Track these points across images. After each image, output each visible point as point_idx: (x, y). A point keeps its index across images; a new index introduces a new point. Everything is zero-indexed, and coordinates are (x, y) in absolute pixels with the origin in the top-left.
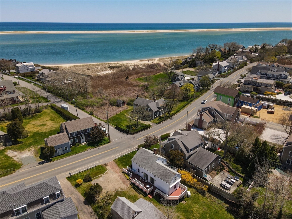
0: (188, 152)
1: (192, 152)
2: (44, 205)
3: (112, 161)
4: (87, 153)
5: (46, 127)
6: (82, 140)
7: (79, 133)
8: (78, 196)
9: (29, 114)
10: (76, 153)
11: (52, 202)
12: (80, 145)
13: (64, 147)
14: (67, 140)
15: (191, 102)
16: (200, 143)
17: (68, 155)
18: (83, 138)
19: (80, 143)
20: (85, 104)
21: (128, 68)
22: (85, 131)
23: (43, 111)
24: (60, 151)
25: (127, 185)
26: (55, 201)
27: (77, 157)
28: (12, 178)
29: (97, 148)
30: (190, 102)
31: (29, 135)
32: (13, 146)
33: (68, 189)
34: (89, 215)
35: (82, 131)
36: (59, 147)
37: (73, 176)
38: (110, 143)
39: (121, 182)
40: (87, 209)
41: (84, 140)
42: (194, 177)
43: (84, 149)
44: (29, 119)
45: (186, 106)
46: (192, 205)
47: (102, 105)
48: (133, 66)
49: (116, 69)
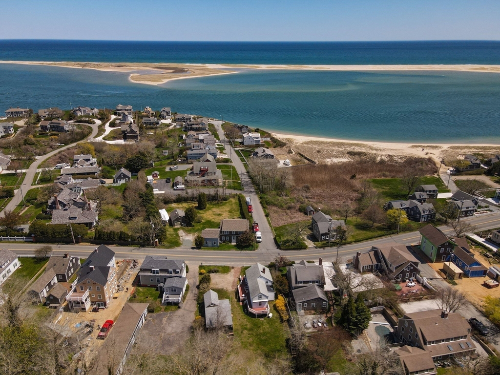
0: (296, 283)
1: (301, 285)
2: (168, 275)
3: (240, 267)
4: (229, 253)
5: (221, 218)
6: (233, 240)
7: (231, 232)
8: (196, 280)
9: (216, 200)
10: (221, 250)
11: (173, 275)
12: (230, 244)
13: (214, 241)
14: (217, 236)
15: (391, 235)
16: (315, 280)
17: (214, 249)
18: (234, 239)
19: (231, 242)
20: (272, 202)
21: (375, 158)
22: (237, 233)
23: (230, 200)
24: (210, 244)
25: (233, 289)
26: (175, 275)
27: (219, 253)
28: (170, 251)
29: (240, 252)
30: (389, 234)
31: (203, 221)
32: (186, 228)
33: (194, 273)
34: (193, 295)
35: (234, 232)
36: (210, 240)
37: (204, 266)
38: (254, 251)
39: (231, 285)
40: (195, 291)
41: (235, 240)
42: (286, 305)
43: (229, 248)
44: (214, 205)
45: (377, 238)
46: (265, 324)
47: (289, 208)
48: (383, 157)
49: (357, 158)
